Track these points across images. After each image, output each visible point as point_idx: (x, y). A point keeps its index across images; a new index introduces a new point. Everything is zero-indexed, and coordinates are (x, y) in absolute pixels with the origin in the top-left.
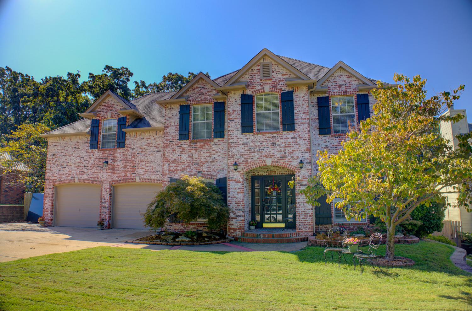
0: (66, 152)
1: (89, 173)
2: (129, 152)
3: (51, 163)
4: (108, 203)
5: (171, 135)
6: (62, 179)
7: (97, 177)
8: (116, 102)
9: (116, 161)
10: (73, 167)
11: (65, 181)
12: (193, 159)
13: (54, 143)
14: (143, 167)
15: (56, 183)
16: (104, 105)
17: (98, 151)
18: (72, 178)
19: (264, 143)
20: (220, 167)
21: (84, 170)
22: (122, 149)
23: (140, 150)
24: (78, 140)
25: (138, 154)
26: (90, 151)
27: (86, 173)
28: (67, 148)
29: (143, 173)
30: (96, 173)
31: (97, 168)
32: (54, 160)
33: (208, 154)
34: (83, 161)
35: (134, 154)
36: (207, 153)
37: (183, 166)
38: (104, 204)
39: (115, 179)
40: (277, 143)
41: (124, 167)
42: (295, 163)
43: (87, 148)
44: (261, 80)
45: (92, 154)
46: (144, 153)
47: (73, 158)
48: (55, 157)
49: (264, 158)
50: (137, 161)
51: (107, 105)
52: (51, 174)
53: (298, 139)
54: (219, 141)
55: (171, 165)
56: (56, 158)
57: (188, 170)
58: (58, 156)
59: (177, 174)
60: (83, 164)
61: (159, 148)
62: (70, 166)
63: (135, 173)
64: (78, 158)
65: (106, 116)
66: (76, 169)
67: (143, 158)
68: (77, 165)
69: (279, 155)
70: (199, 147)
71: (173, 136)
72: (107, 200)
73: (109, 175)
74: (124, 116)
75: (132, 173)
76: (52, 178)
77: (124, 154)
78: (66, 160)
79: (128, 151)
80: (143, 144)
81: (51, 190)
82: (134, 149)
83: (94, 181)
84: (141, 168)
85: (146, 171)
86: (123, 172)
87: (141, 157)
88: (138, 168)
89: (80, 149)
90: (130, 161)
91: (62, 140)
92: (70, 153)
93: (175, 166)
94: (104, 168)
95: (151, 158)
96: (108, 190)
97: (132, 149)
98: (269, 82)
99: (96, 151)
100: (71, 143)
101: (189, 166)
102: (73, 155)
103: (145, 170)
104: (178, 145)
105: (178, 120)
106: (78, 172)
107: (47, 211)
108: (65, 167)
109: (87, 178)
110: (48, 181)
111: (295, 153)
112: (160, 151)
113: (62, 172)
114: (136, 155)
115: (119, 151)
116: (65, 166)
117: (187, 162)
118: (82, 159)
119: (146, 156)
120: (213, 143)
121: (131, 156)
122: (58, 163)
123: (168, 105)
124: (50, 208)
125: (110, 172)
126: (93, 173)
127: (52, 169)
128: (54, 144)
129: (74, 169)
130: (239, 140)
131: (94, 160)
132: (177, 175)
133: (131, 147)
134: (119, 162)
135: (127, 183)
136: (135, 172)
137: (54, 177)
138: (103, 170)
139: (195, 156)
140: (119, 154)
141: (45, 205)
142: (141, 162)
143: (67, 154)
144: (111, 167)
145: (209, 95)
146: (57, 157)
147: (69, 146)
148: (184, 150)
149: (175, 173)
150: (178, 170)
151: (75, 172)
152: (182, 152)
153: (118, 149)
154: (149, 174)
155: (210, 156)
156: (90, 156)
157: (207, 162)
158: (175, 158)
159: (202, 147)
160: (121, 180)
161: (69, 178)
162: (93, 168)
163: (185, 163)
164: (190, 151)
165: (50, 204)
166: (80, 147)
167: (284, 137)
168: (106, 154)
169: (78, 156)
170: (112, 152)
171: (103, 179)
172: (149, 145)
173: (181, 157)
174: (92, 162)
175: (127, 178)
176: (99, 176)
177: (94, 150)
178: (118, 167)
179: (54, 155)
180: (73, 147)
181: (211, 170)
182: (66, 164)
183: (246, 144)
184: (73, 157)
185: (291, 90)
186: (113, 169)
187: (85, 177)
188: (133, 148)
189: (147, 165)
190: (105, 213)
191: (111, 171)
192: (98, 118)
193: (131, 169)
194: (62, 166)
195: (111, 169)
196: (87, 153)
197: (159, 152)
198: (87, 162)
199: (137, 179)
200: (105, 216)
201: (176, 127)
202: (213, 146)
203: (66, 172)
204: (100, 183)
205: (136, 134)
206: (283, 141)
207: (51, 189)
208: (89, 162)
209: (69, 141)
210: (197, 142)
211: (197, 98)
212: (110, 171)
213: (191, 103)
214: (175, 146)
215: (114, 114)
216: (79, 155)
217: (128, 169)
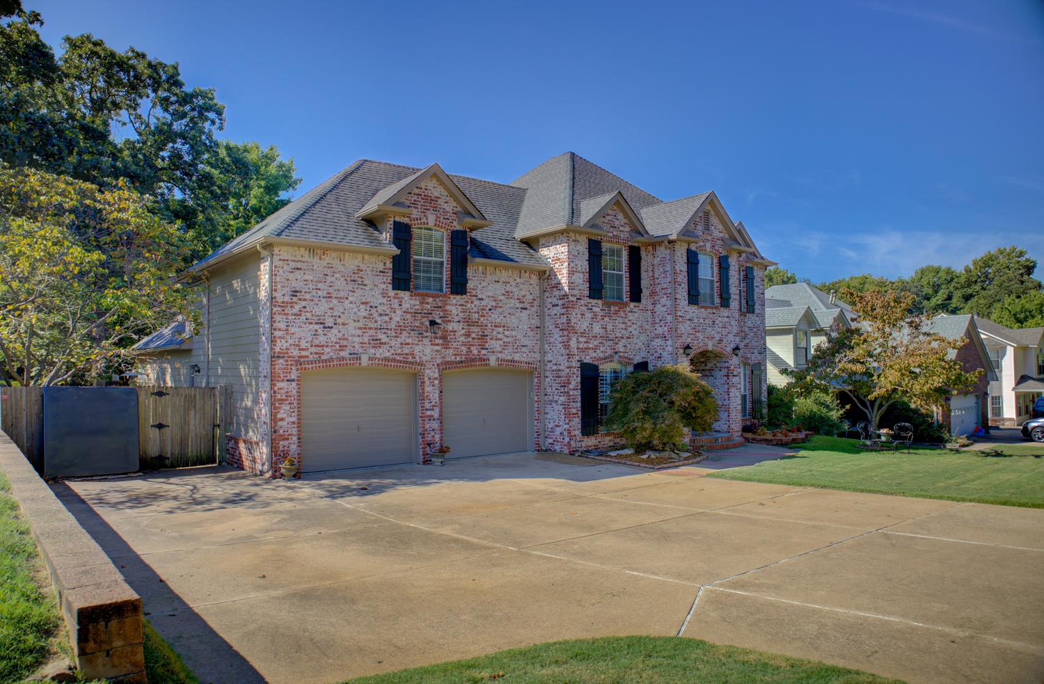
0: (331, 290)
1: (393, 344)
2: (474, 305)
3: (288, 314)
4: (437, 410)
5: (578, 288)
6: (324, 357)
7: (412, 354)
8: (442, 193)
9: (450, 321)
10: (352, 328)
11: (335, 363)
12: (606, 331)
13: (292, 261)
14: (499, 336)
15: (310, 366)
16: (418, 195)
17: (411, 296)
18: (350, 354)
19: (707, 321)
20: (637, 346)
21: (380, 337)
22: (460, 296)
23: (494, 304)
24: (360, 264)
25: (490, 310)
26: (392, 293)
27: (385, 344)
28: (333, 279)
29: (499, 349)
30: (408, 344)
31: (409, 334)
32: (297, 307)
33: (623, 326)
34: (376, 315)
35: (483, 310)
36: (623, 323)
37: (595, 343)
38: (429, 413)
39: (449, 359)
40: (717, 322)
41: (465, 335)
42: (729, 349)
43: (384, 286)
44: (703, 233)
45: (396, 301)
46: (501, 310)
47: (351, 305)
48: (300, 300)
49: (707, 340)
50: (489, 325)
51: (425, 196)
52: (290, 341)
53: (731, 319)
54: (635, 306)
55: (581, 339)
56: (304, 303)
57: (602, 349)
58: (308, 296)
59: (588, 355)
60: (376, 322)
61: (524, 303)
62: (344, 324)
63: (487, 349)
64: (363, 307)
65: (424, 220)
66: (359, 332)
67: (498, 320)
68: (360, 324)
69: (718, 338)
70: (613, 314)
71: (580, 290)
72: (436, 403)
73: (437, 351)
74: (461, 229)
75: (482, 348)
76: (296, 353)
77: (464, 307)
78: (332, 309)
79: (472, 302)
80: (498, 292)
81: (294, 384)
82: (483, 299)
83: (407, 362)
84: (497, 339)
85: (506, 345)
86: (464, 344)
87: (496, 317)
88: (491, 339)
89: (366, 285)
90: (475, 323)
91: (317, 258)
92: (342, 294)
93: (586, 342)
94: (425, 334)
95: (512, 321)
96: (436, 382)
97: (480, 299)
98: (710, 238)
99: (405, 295)
100: (341, 268)
101: (602, 343)
102: (350, 299)
103: (504, 342)
104: (588, 306)
105: (586, 263)
106: (366, 340)
107: (287, 439)
108: (329, 327)
109: (388, 354)
110: (281, 361)
111: (729, 335)
112: (526, 309)
113: (322, 339)
114: (487, 313)
115: (454, 302)
116: (330, 325)
117: (601, 337)
118: (373, 311)
119: (504, 317)
120: (628, 309)
121: (478, 313)
122: (309, 315)
123: (571, 233)
124: (295, 431)
125: (438, 345)
126: (402, 344)
127: (292, 330)
128: (293, 265)
129: (354, 332)
130: (686, 313)
131: (402, 316)
132: (588, 357)
133: (476, 296)
134: (455, 324)
135: (473, 368)
136: (487, 347)
137: (299, 350)
138: (423, 339)
139: (610, 327)
140: (454, 308)
141: (280, 423)
142: (495, 326)
143: (334, 295)
144: (440, 334)
145: (621, 231)
146: (305, 300)
147: (337, 275)
148: (595, 315)
149: (586, 353)
150: (590, 348)
151: (357, 339)
152: (593, 318)
153: (452, 297)
154: (511, 350)
155: (626, 329)
156: (393, 306)
157: (622, 338)
158: (585, 327)
159: (617, 314)
160: (462, 362)
161: (342, 354)
162: (401, 333)
163: (597, 337)
164: (603, 319)
165: (294, 419)
166: (365, 282)
167: (721, 315)
168: (428, 303)
169: (362, 303)
170: (441, 301)
171: (425, 358)
172: (507, 294)
173: (592, 328)
174: (398, 319)
175: (473, 357)
176: (416, 352)
177: (401, 294)
178: (454, 335)
179: (295, 293)
180: (349, 279)
181: (628, 350)
182: (331, 320)
183: (692, 320)
184: (351, 303)
185: (726, 254)
186: (444, 338)
187: (383, 352)
188: (480, 296)
189: (507, 333)
190: (433, 430)
191: (440, 341)
192: (406, 220)
193: (478, 339)
194: (321, 323)
195: (441, 338)
196: (384, 297)
197: (525, 311)
198: (387, 318)
199: (493, 362)
200: (433, 437)
201: (584, 275)
202: (629, 314)
203: (334, 339)
204: (419, 367)
205: (486, 269)
206: (720, 319)
207: (293, 380)
208: (391, 319)
209: (336, 263)
210: (611, 304)
211: (608, 232)
212: (437, 341)
213: (602, 239)
214: (584, 308)
215: (442, 220)
216: (364, 300)
217: (474, 339)
